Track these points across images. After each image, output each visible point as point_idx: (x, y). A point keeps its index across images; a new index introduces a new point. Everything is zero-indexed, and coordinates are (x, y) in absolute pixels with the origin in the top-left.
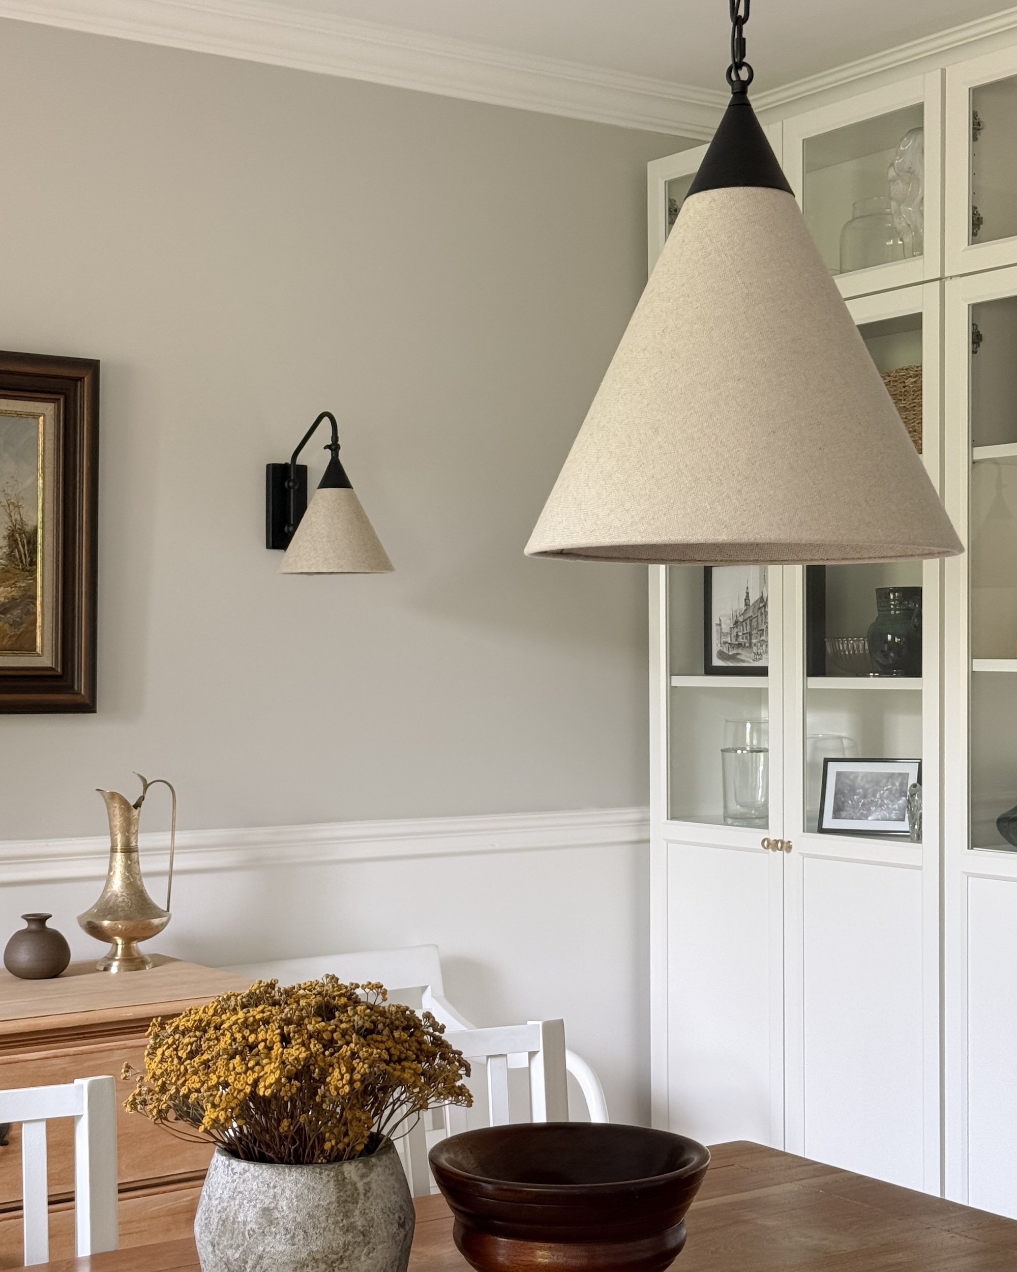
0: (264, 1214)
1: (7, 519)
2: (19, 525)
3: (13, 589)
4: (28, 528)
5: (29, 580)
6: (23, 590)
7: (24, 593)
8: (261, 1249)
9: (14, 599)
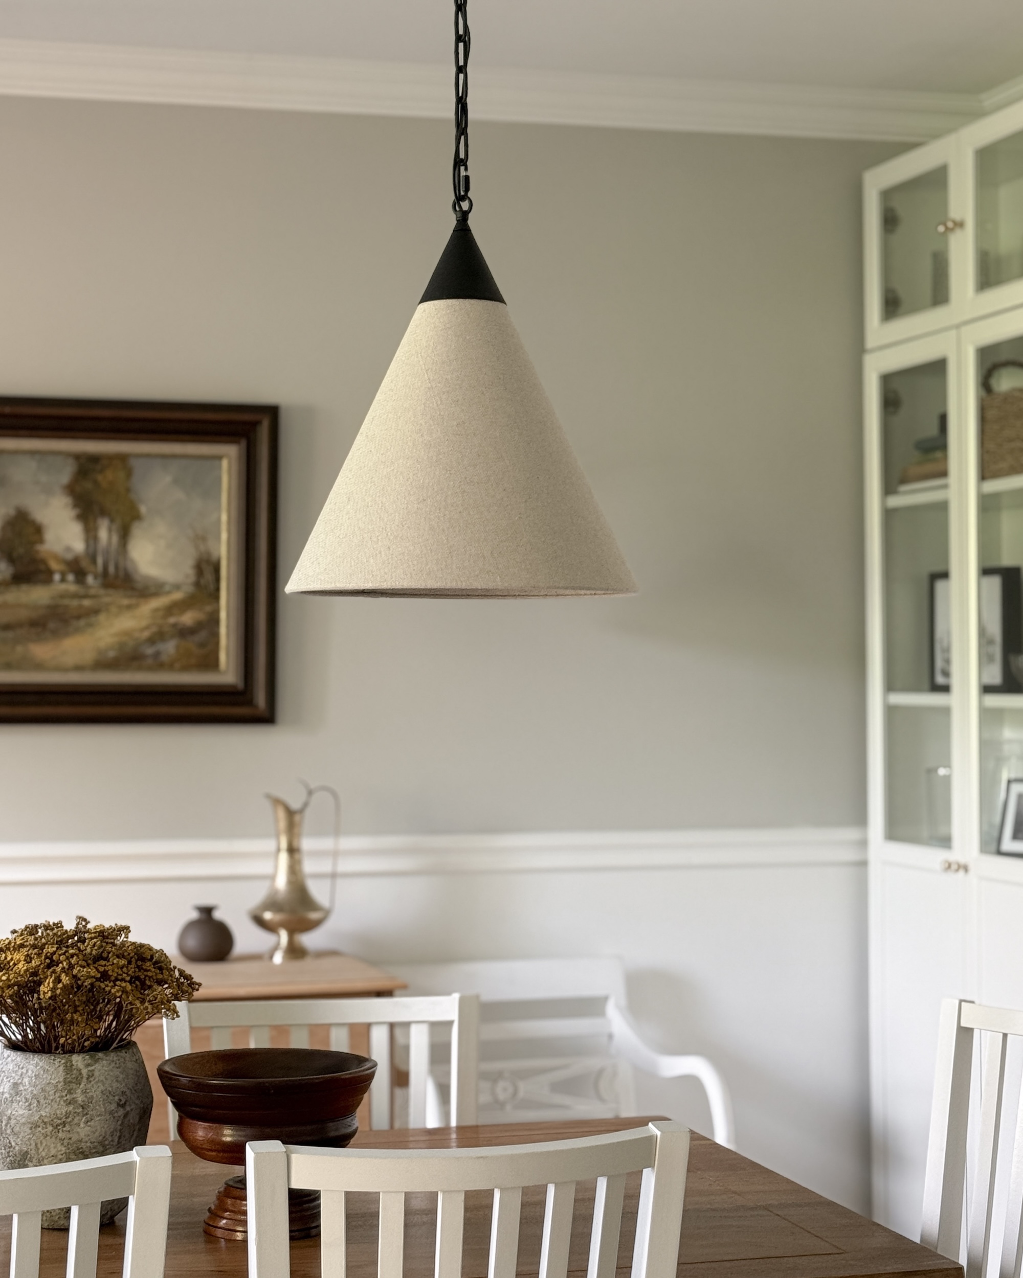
0: (14, 1087)
1: (193, 551)
2: (205, 555)
3: (200, 613)
4: (214, 558)
6: (207, 614)
7: (208, 617)
8: (9, 1112)
9: (201, 622)
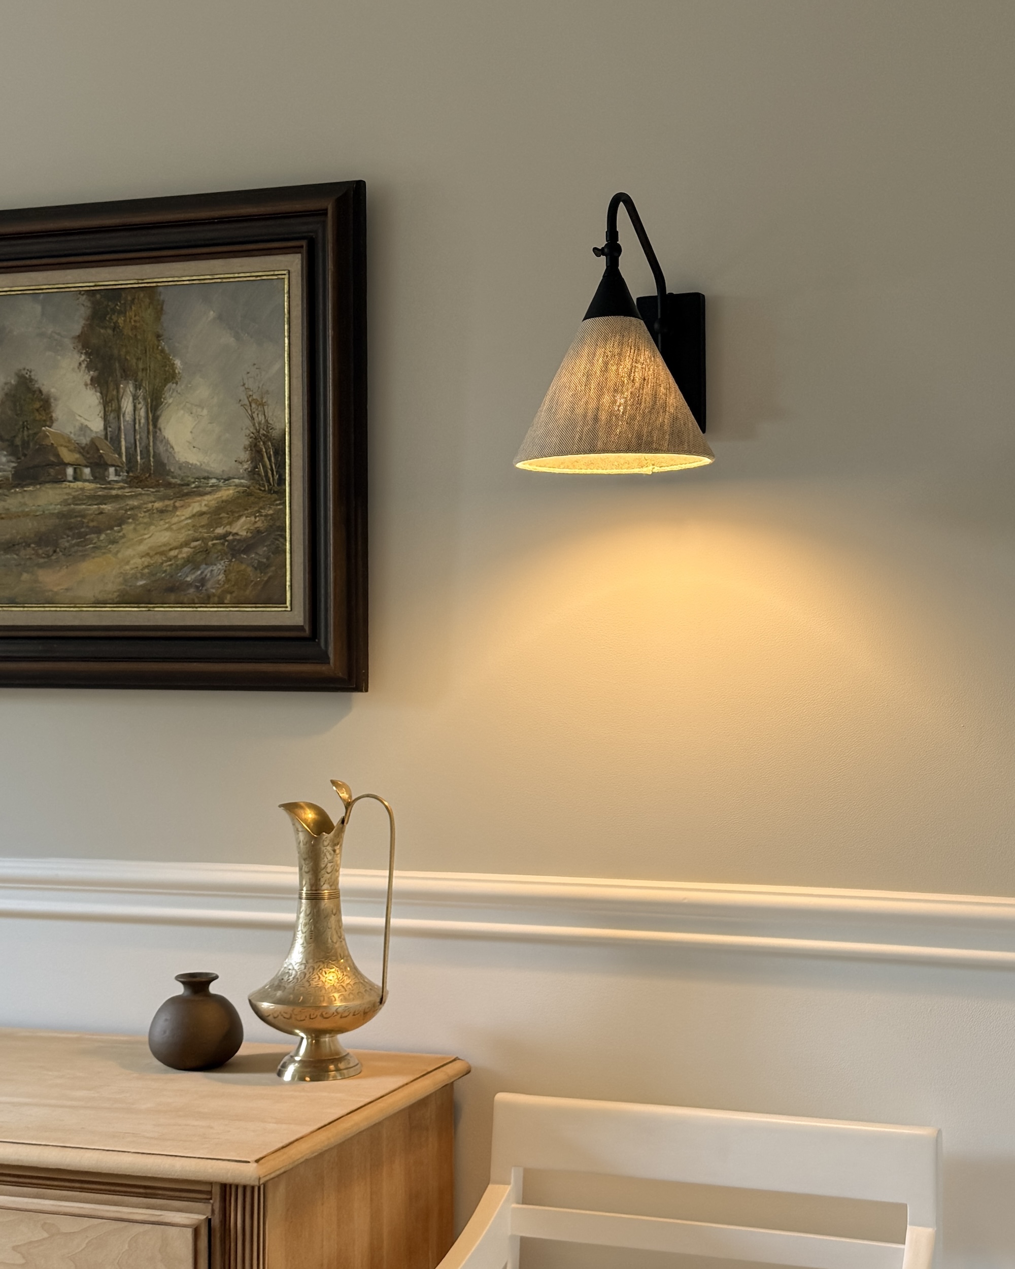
1: (248, 422)
2: (264, 430)
3: (257, 519)
4: (275, 434)
5: (277, 505)
6: (271, 519)
7: (271, 523)
9: (258, 531)
